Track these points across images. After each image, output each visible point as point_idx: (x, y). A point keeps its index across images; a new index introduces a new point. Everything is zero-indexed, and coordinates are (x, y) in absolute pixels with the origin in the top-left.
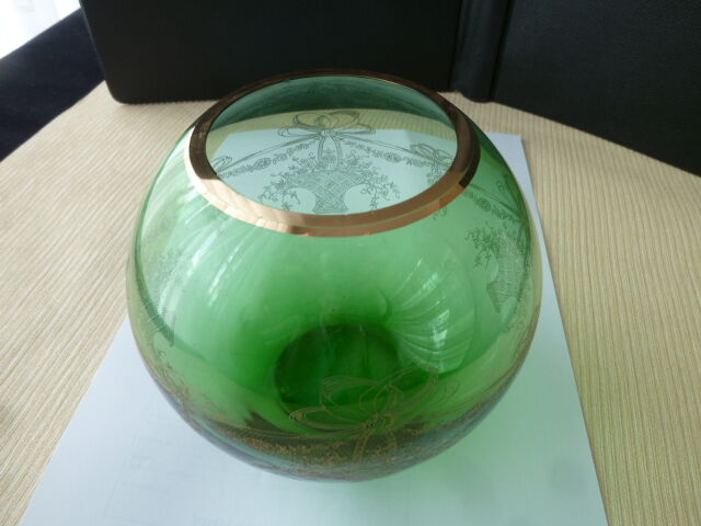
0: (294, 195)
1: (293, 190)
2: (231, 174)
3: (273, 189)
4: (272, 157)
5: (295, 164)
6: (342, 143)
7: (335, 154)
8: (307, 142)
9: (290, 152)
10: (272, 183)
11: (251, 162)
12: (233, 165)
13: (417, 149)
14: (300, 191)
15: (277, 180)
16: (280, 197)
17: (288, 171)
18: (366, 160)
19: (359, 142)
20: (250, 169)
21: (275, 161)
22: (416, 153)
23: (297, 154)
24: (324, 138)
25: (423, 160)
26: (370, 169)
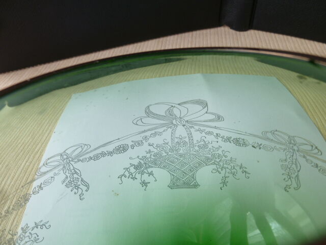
0: (151, 174)
1: (150, 170)
2: (91, 158)
3: (132, 170)
4: (130, 144)
5: (151, 148)
6: (192, 130)
7: (187, 140)
8: (161, 130)
9: (146, 138)
10: (132, 165)
11: (110, 148)
12: (91, 151)
13: (270, 136)
14: (156, 171)
15: (136, 162)
16: (138, 176)
17: (145, 154)
18: (216, 145)
19: (208, 129)
20: (110, 153)
21: (133, 147)
22: (268, 139)
23: (151, 140)
24: (176, 126)
25: (273, 145)
26: (220, 152)
